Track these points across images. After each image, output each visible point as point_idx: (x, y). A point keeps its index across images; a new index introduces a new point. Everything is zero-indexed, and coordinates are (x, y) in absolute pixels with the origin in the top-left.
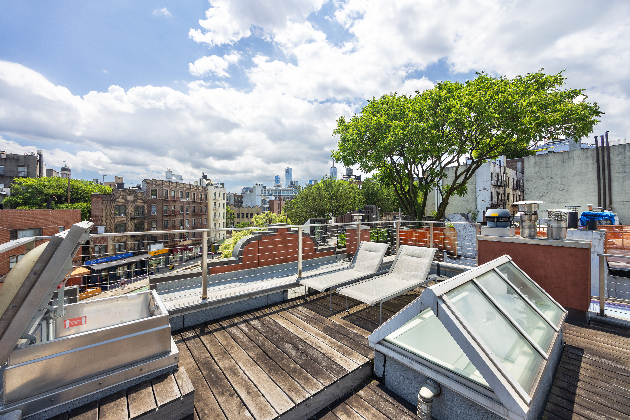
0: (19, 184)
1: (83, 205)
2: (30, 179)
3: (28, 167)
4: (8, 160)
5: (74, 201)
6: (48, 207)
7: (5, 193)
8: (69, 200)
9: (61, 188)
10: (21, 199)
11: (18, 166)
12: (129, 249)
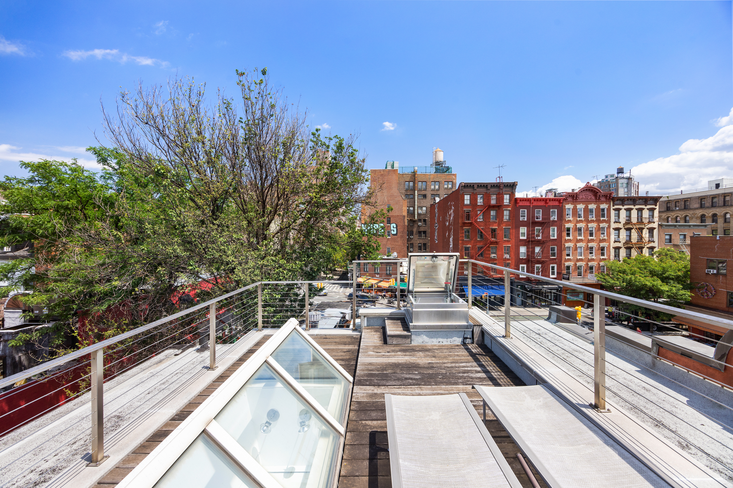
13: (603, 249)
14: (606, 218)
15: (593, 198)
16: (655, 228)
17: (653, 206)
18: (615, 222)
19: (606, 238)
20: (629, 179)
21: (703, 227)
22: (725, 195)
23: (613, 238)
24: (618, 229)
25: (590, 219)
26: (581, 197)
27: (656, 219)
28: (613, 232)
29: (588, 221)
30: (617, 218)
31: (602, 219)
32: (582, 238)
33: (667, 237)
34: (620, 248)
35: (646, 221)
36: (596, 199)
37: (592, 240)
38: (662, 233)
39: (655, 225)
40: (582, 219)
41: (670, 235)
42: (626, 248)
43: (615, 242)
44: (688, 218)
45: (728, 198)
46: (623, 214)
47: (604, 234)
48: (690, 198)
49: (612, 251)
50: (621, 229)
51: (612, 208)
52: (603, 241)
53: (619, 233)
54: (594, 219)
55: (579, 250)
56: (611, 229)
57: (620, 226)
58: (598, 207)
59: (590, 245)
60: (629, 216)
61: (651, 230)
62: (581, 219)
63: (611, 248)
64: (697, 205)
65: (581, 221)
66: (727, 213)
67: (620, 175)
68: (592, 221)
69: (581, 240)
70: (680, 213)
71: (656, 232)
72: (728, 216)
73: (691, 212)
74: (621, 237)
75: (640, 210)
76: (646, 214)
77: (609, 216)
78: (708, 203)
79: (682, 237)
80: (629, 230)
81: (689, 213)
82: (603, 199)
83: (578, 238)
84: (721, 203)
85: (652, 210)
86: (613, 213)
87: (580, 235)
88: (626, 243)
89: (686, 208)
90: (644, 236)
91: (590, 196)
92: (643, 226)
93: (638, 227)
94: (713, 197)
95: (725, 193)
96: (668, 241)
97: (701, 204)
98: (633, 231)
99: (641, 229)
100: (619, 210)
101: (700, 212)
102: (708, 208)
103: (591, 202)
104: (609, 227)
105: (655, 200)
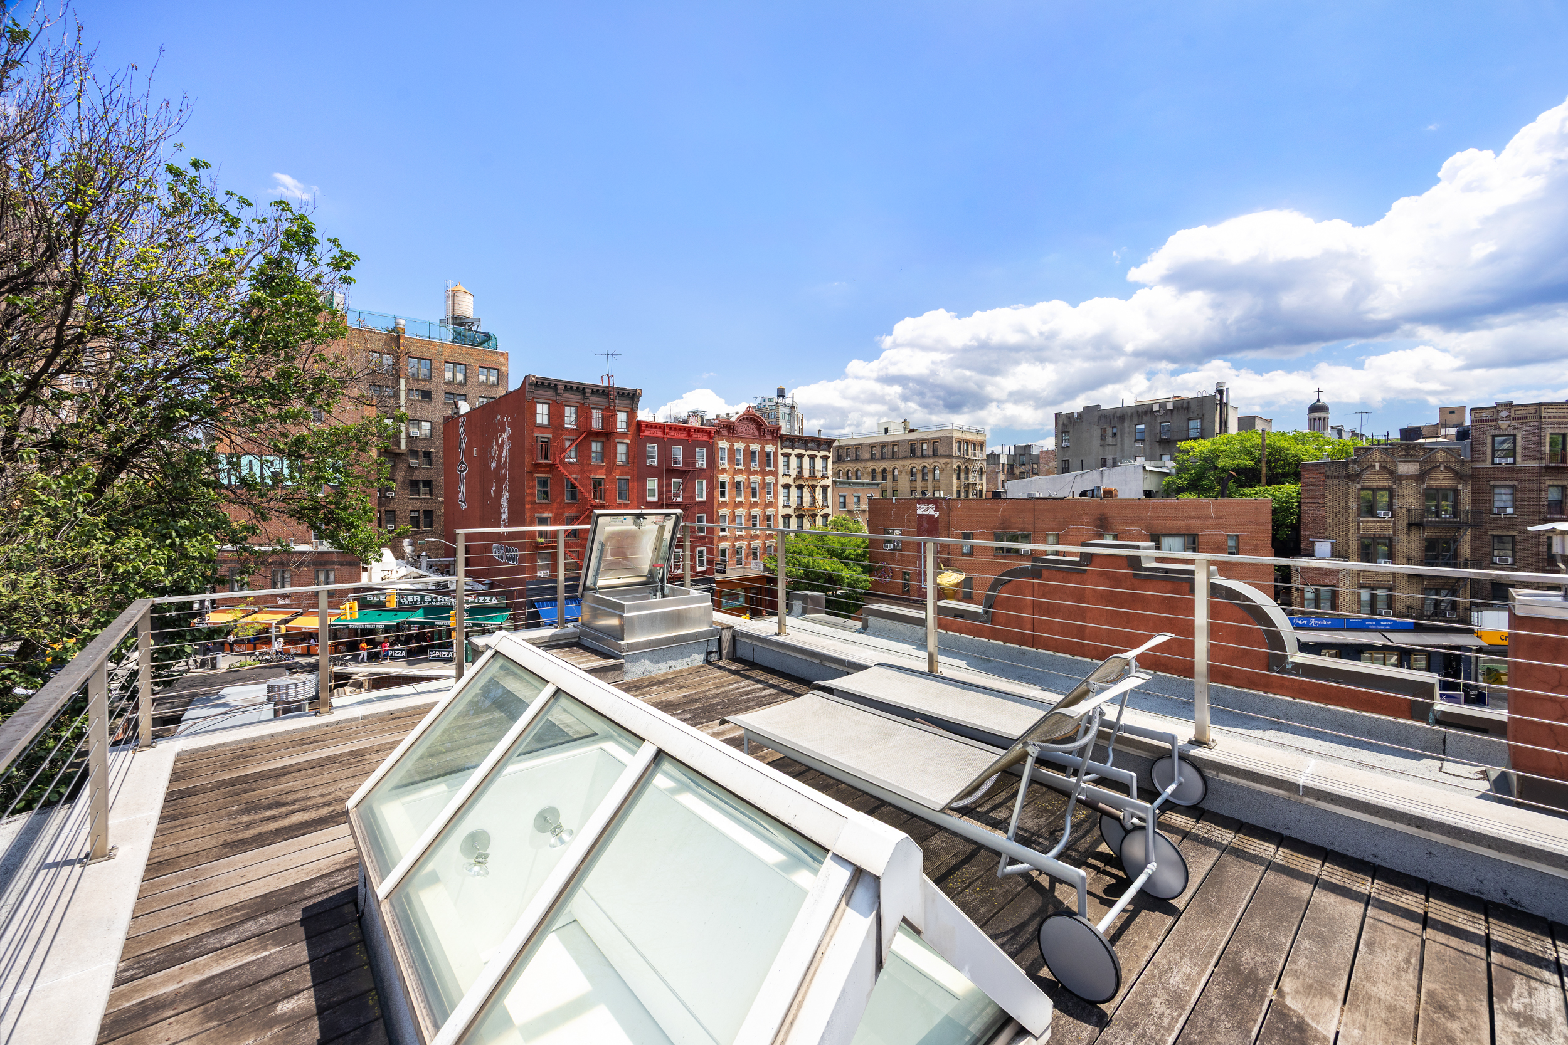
0: (1187, 452)
1: (1290, 488)
2: (1201, 441)
3: (1201, 418)
4: (1175, 412)
5: (1274, 479)
6: (1222, 494)
7: (1167, 471)
8: (1264, 479)
9: (1250, 453)
10: (1186, 479)
11: (1189, 420)
12: (1404, 610)
13: (769, 518)
14: (772, 469)
15: (756, 433)
16: (828, 486)
17: (826, 453)
18: (784, 475)
19: (772, 500)
20: (792, 407)
21: (875, 487)
22: (894, 444)
23: (781, 500)
24: (787, 487)
25: (752, 469)
26: (739, 430)
27: (830, 473)
28: (781, 490)
29: (751, 473)
30: (786, 468)
31: (768, 469)
32: (742, 499)
33: (842, 500)
34: (791, 516)
35: (819, 475)
36: (760, 435)
37: (755, 504)
38: (835, 493)
39: (828, 482)
40: (742, 467)
41: (845, 497)
42: (797, 516)
43: (784, 506)
44: (859, 474)
45: (896, 448)
46: (793, 461)
47: (769, 493)
48: (861, 445)
49: (781, 520)
50: (791, 486)
51: (780, 452)
52: (769, 505)
53: (789, 493)
54: (758, 468)
55: (738, 521)
56: (780, 486)
57: (790, 481)
58: (763, 449)
59: (754, 511)
60: (800, 467)
61: (825, 488)
62: (740, 467)
63: (780, 516)
64: (867, 456)
65: (740, 471)
66: (895, 468)
67: (780, 400)
68: (755, 472)
69: (740, 504)
70: (851, 465)
71: (830, 490)
72: (896, 473)
73: (862, 465)
74: (791, 499)
75: (812, 458)
76: (819, 463)
77: (776, 466)
78: (877, 452)
79: (856, 500)
80: (800, 487)
81: (860, 466)
82: (769, 436)
83: (738, 500)
84: (890, 456)
85: (825, 458)
86: (781, 459)
87: (739, 494)
88: (797, 509)
89: (857, 459)
90: (817, 497)
91: (752, 429)
92: (816, 483)
93: (810, 483)
94: (883, 446)
95: (893, 442)
96: (842, 505)
97: (872, 454)
98: (805, 489)
99: (814, 487)
100: (787, 455)
101: (871, 465)
102: (878, 459)
103: (753, 440)
104: (777, 481)
105: (828, 443)
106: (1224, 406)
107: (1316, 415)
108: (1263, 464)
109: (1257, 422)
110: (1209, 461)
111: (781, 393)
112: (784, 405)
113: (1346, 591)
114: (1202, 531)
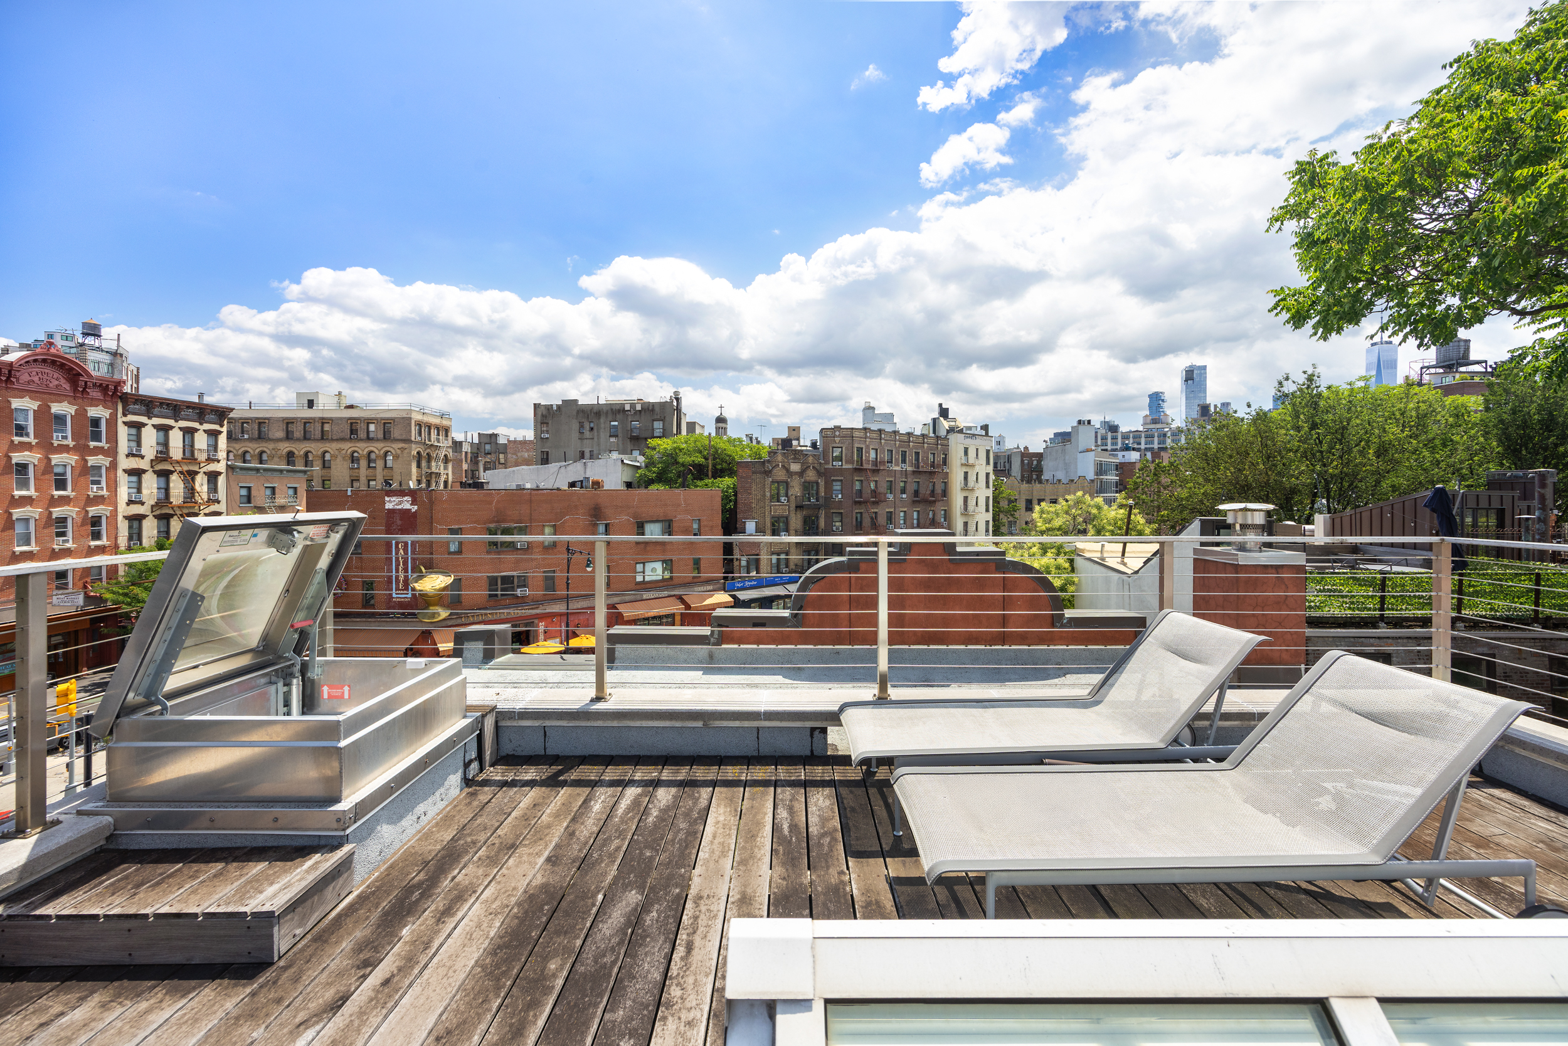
0: (654, 449)
1: (728, 481)
2: (665, 440)
3: (663, 420)
4: (643, 413)
5: (718, 473)
6: (683, 485)
7: (638, 464)
8: (710, 474)
9: (700, 452)
10: (654, 472)
11: (653, 420)
12: (794, 567)
13: (96, 521)
14: (103, 444)
15: (67, 386)
16: (220, 473)
17: (216, 427)
18: (130, 455)
19: (105, 492)
21: (301, 475)
22: (323, 421)
23: (123, 493)
24: (137, 473)
25: (56, 443)
26: (25, 377)
27: (222, 455)
28: (123, 480)
29: (47, 447)
30: (134, 444)
31: (92, 444)
32: (31, 492)
33: (244, 492)
34: (144, 517)
35: (202, 457)
36: (75, 390)
37: (65, 500)
38: (233, 484)
39: (221, 467)
40: (31, 439)
41: (249, 488)
42: (159, 517)
43: (130, 502)
44: (265, 457)
45: (327, 427)
46: (150, 437)
47: (99, 482)
48: (268, 419)
49: (123, 528)
50: (144, 471)
51: (121, 419)
52: (98, 500)
53: (140, 482)
54: (70, 442)
55: (19, 529)
56: (120, 473)
57: (143, 464)
58: (81, 414)
59: (57, 512)
60: (165, 444)
61: (213, 477)
62: (24, 439)
63: (120, 518)
64: (281, 434)
65: (27, 446)
66: (326, 452)
68: (64, 449)
69: (27, 501)
70: (250, 445)
71: (221, 480)
72: (328, 457)
73: (271, 446)
74: (145, 491)
75: (189, 432)
76: (201, 441)
77: (113, 438)
78: (298, 432)
79: (268, 492)
80: (164, 475)
81: (268, 447)
82: (95, 394)
83: (17, 493)
84: (318, 435)
85: (214, 434)
86: (123, 432)
87: (24, 484)
88: (158, 505)
89: (261, 437)
90: (197, 487)
91: (57, 379)
92: (196, 468)
93: (185, 468)
94: (307, 422)
95: (323, 418)
96: (245, 499)
97: (288, 432)
98: (174, 477)
99: (192, 474)
100: (139, 426)
101: (285, 447)
102: (298, 440)
103: (59, 398)
104: (114, 466)
105: (221, 414)
106: (678, 409)
107: (720, 425)
108: (710, 462)
109: (697, 427)
110: (672, 458)
111: (92, 330)
112: (99, 349)
113: (764, 557)
114: (675, 517)
